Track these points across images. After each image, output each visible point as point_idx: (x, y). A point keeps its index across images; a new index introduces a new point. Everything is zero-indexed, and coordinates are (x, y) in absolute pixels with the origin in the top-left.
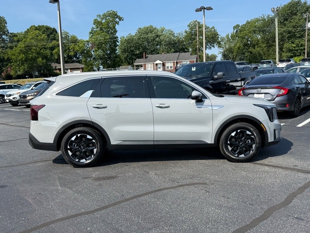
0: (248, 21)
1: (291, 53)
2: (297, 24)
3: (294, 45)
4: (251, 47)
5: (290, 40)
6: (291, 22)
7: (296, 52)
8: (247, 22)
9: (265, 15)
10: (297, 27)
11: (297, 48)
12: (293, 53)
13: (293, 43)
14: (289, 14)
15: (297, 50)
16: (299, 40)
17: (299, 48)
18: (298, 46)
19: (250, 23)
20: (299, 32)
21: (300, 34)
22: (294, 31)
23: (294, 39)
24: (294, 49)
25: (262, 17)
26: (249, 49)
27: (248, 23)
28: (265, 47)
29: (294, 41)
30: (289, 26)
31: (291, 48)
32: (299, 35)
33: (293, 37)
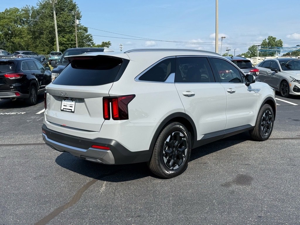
0: (7, 9)
1: (63, 47)
2: (66, 20)
3: (65, 40)
4: (14, 37)
5: (61, 34)
6: (60, 17)
7: (67, 46)
8: (5, 11)
9: (29, 6)
10: (67, 22)
11: (68, 42)
12: (65, 47)
13: (63, 37)
14: (58, 9)
15: (68, 44)
16: (69, 35)
17: (70, 43)
18: (68, 40)
19: (8, 12)
20: (68, 27)
21: (69, 29)
22: (64, 26)
23: (64, 34)
24: (65, 43)
25: (27, 7)
26: (11, 39)
27: (7, 11)
28: (30, 38)
29: (64, 35)
30: (59, 20)
31: (63, 42)
32: (68, 31)
33: (63, 32)
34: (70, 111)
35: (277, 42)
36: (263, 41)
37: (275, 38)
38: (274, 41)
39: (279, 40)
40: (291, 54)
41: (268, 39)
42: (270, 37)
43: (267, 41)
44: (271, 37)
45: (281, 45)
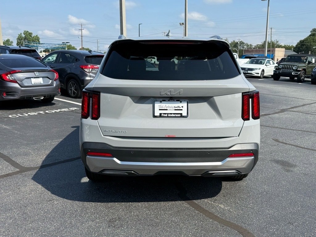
34: (179, 115)
35: (33, 37)
36: (18, 35)
37: (31, 33)
38: (31, 36)
39: (36, 36)
40: (50, 51)
41: (24, 34)
42: (25, 31)
43: (23, 36)
44: (27, 32)
45: (38, 41)
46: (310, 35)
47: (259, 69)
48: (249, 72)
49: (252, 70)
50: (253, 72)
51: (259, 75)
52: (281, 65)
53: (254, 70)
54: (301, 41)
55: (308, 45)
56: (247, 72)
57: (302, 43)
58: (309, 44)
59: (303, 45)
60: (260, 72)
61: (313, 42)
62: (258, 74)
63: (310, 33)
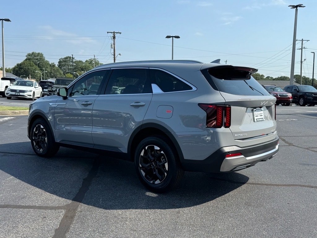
34: (262, 119)
46: (26, 59)
47: (31, 91)
48: (21, 94)
49: (24, 91)
50: (25, 94)
51: (32, 97)
52: (54, 88)
53: (27, 92)
54: (18, 65)
55: (25, 69)
56: (18, 94)
57: (19, 66)
58: (27, 68)
59: (21, 68)
60: (32, 93)
61: (30, 66)
62: (31, 95)
63: (26, 58)
